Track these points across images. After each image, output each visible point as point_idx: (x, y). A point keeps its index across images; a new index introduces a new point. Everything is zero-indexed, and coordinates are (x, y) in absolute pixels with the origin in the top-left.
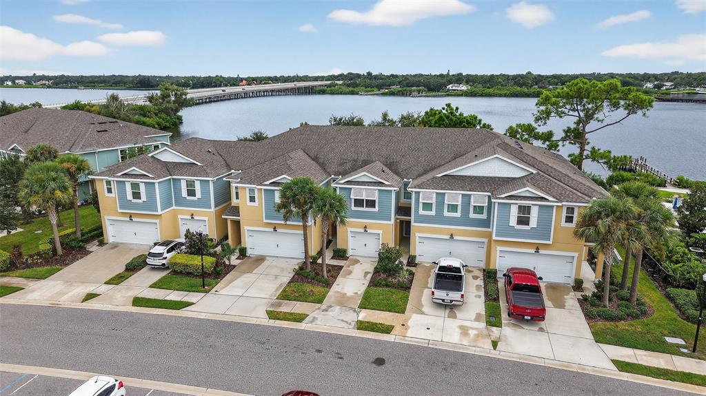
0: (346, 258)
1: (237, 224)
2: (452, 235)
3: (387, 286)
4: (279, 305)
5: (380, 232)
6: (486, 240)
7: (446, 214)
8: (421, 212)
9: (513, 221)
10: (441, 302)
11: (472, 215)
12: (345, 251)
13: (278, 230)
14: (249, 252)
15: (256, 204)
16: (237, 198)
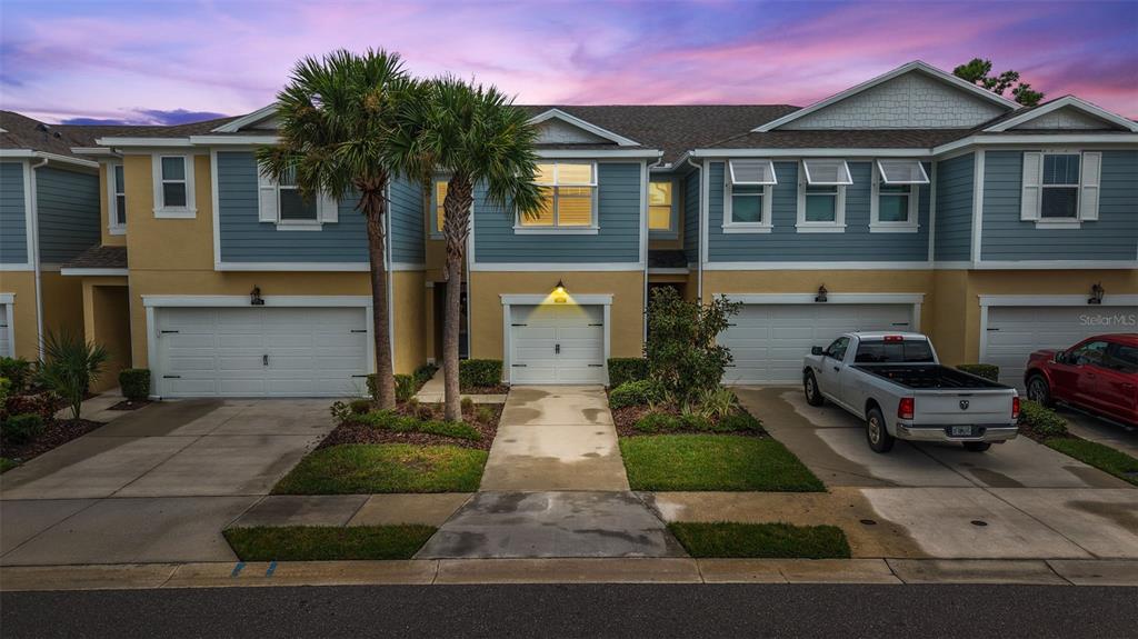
0: (506, 389)
1: (117, 299)
2: (822, 290)
3: (686, 427)
4: (291, 510)
5: (605, 299)
6: (915, 298)
7: (804, 225)
8: (730, 226)
9: (1030, 209)
10: (938, 435)
11: (877, 226)
12: (496, 367)
13: (272, 300)
14: (162, 389)
15: (189, 211)
16: (122, 218)
